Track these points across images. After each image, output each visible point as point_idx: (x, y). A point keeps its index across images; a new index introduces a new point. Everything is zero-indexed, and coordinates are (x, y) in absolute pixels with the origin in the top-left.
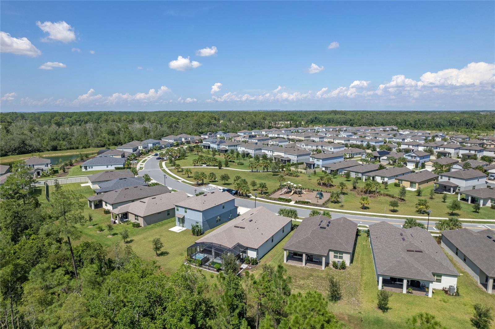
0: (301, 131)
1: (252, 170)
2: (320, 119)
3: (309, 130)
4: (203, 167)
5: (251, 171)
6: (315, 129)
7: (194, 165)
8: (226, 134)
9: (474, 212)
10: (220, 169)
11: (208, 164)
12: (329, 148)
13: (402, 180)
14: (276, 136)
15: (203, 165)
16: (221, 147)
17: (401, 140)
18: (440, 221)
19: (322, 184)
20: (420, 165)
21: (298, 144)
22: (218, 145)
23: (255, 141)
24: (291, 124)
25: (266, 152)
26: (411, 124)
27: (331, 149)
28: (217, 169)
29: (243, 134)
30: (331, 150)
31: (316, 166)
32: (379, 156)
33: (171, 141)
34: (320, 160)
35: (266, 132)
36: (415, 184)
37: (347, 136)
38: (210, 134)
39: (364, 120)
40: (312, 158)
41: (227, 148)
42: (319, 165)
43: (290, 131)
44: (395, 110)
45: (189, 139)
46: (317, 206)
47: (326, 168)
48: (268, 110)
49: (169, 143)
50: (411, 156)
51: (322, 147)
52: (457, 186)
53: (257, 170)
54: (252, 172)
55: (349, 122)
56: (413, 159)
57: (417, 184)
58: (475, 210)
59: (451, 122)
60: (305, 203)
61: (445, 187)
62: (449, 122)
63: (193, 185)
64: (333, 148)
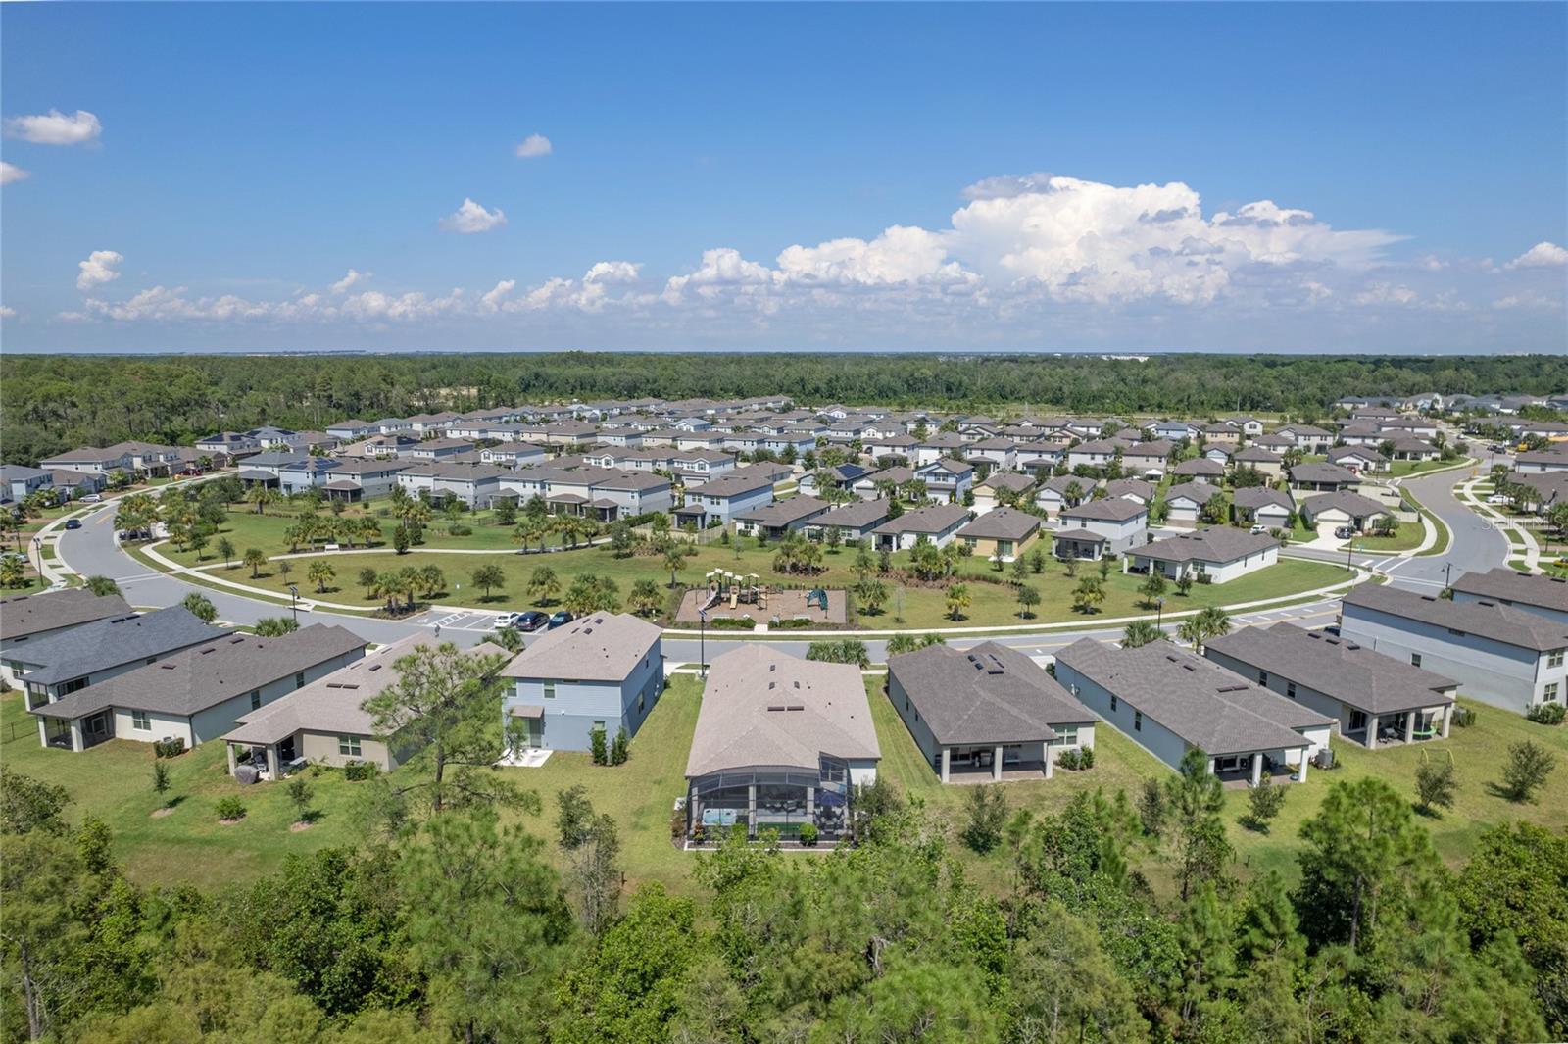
0: (531, 417)
1: (526, 548)
2: (552, 380)
3: (555, 415)
4: (327, 553)
5: (521, 550)
6: (572, 412)
7: (290, 547)
8: (290, 437)
9: (1177, 594)
10: (401, 553)
11: (345, 541)
12: (696, 465)
13: (975, 538)
14: (476, 435)
15: (327, 547)
16: (329, 482)
17: (850, 435)
18: (1188, 619)
19: (788, 568)
20: (961, 496)
21: (588, 458)
22: (314, 474)
23: (423, 455)
24: (482, 398)
25: (518, 488)
26: (817, 390)
27: (701, 467)
28: (390, 554)
29: (350, 433)
30: (702, 471)
31: (708, 520)
32: (845, 479)
33: (94, 470)
34: (721, 501)
35: (425, 425)
36: (1011, 543)
37: (695, 427)
38: (233, 438)
39: (687, 382)
40: (691, 497)
41: (358, 482)
42: (719, 516)
43: (500, 418)
44: (722, 351)
45: (161, 458)
46: (837, 629)
47: (749, 522)
48: (319, 350)
49: (89, 477)
50: (936, 475)
51: (670, 462)
52: (1104, 540)
53: (543, 547)
54: (527, 553)
55: (643, 386)
56: (941, 482)
57: (1015, 544)
58: (1179, 591)
59: (911, 383)
60: (800, 625)
61: (1075, 544)
62: (907, 382)
63: (374, 615)
64: (707, 466)
